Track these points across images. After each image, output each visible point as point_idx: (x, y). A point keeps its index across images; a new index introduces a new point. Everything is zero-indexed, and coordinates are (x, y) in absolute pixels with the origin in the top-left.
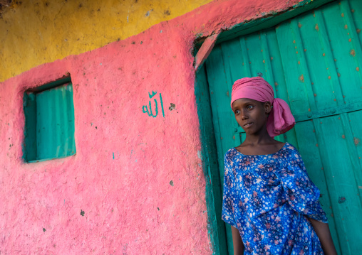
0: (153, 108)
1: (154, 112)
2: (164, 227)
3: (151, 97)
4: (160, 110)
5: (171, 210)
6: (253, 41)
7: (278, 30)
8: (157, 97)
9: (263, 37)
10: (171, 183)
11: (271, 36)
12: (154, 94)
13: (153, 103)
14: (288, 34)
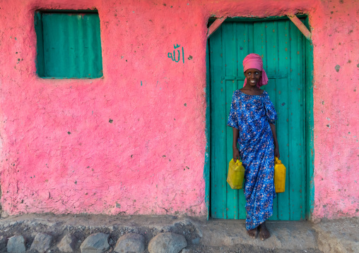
0: (176, 56)
1: (177, 58)
2: (178, 130)
3: (175, 48)
4: (181, 57)
5: (184, 120)
6: (241, 27)
7: (255, 25)
8: (180, 49)
9: (246, 26)
10: (185, 105)
11: (250, 26)
12: (178, 46)
13: (177, 53)
14: (260, 28)
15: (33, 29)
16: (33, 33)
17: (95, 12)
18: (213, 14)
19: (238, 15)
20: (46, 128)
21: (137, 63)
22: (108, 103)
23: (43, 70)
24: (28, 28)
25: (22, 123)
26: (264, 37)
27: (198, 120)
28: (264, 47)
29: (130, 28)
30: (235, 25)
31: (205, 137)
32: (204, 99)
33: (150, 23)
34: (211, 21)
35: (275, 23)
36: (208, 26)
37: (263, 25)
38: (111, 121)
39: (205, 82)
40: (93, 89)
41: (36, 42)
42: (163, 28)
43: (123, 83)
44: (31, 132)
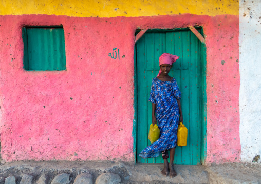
0: (114, 55)
1: (114, 57)
2: (115, 104)
3: (114, 50)
4: (118, 56)
5: (119, 98)
6: (157, 35)
7: (167, 34)
8: (117, 51)
9: (161, 34)
10: (120, 87)
11: (164, 35)
12: (115, 49)
13: (114, 53)
14: (170, 36)
15: (22, 38)
16: (22, 41)
17: (61, 27)
18: (138, 27)
19: (155, 28)
20: (29, 104)
21: (88, 60)
22: (70, 87)
23: (28, 65)
24: (18, 38)
25: (14, 100)
26: (173, 42)
27: (129, 98)
28: (173, 48)
29: (84, 37)
30: (153, 34)
31: (133, 109)
32: (132, 84)
33: (97, 34)
34: (137, 31)
35: (180, 33)
36: (135, 35)
37: (172, 34)
38: (71, 99)
39: (133, 72)
40: (60, 78)
41: (23, 47)
42: (106, 36)
43: (79, 73)
44: (20, 107)
